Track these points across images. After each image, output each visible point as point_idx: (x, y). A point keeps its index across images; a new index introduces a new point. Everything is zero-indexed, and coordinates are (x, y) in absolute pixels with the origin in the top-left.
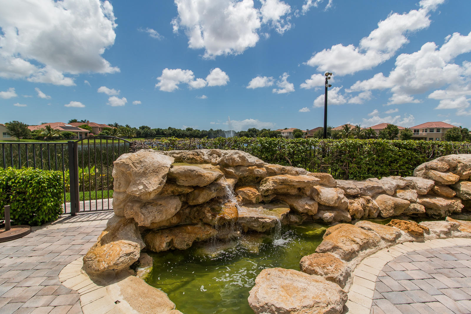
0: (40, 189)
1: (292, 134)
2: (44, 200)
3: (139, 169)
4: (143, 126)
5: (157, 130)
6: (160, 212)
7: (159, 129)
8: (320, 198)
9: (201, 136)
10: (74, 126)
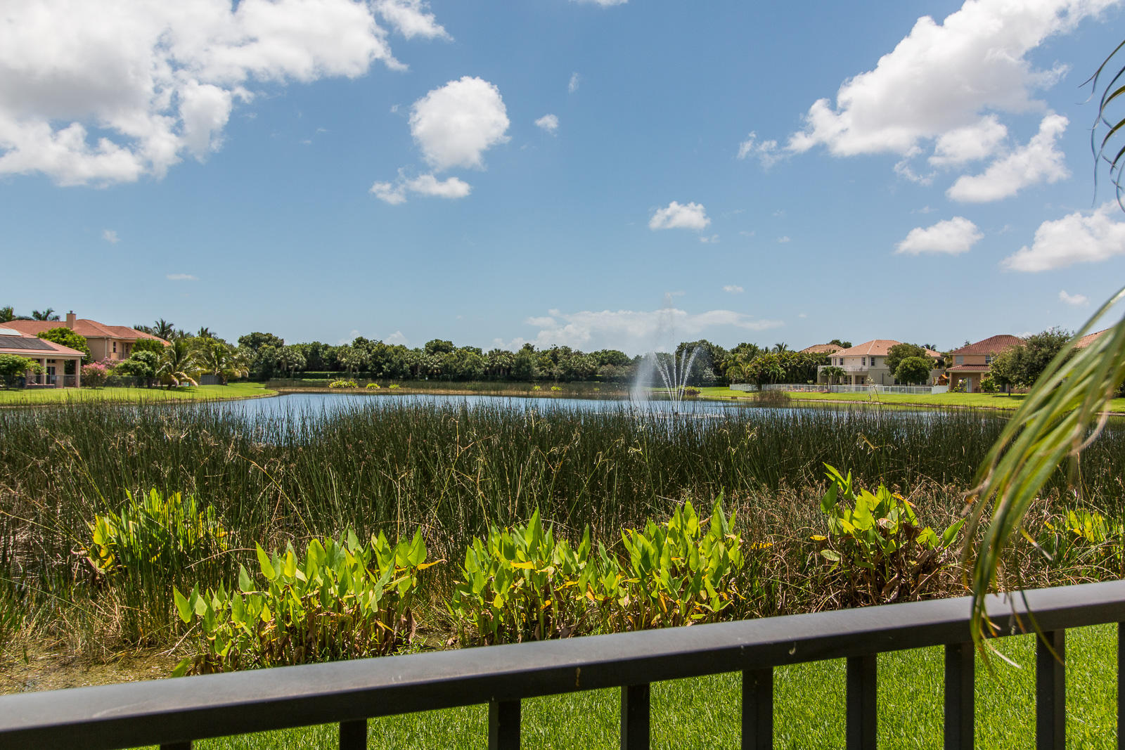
1: (882, 366)
4: (253, 335)
5: (309, 350)
7: (316, 348)
9: (486, 373)
10: (27, 336)
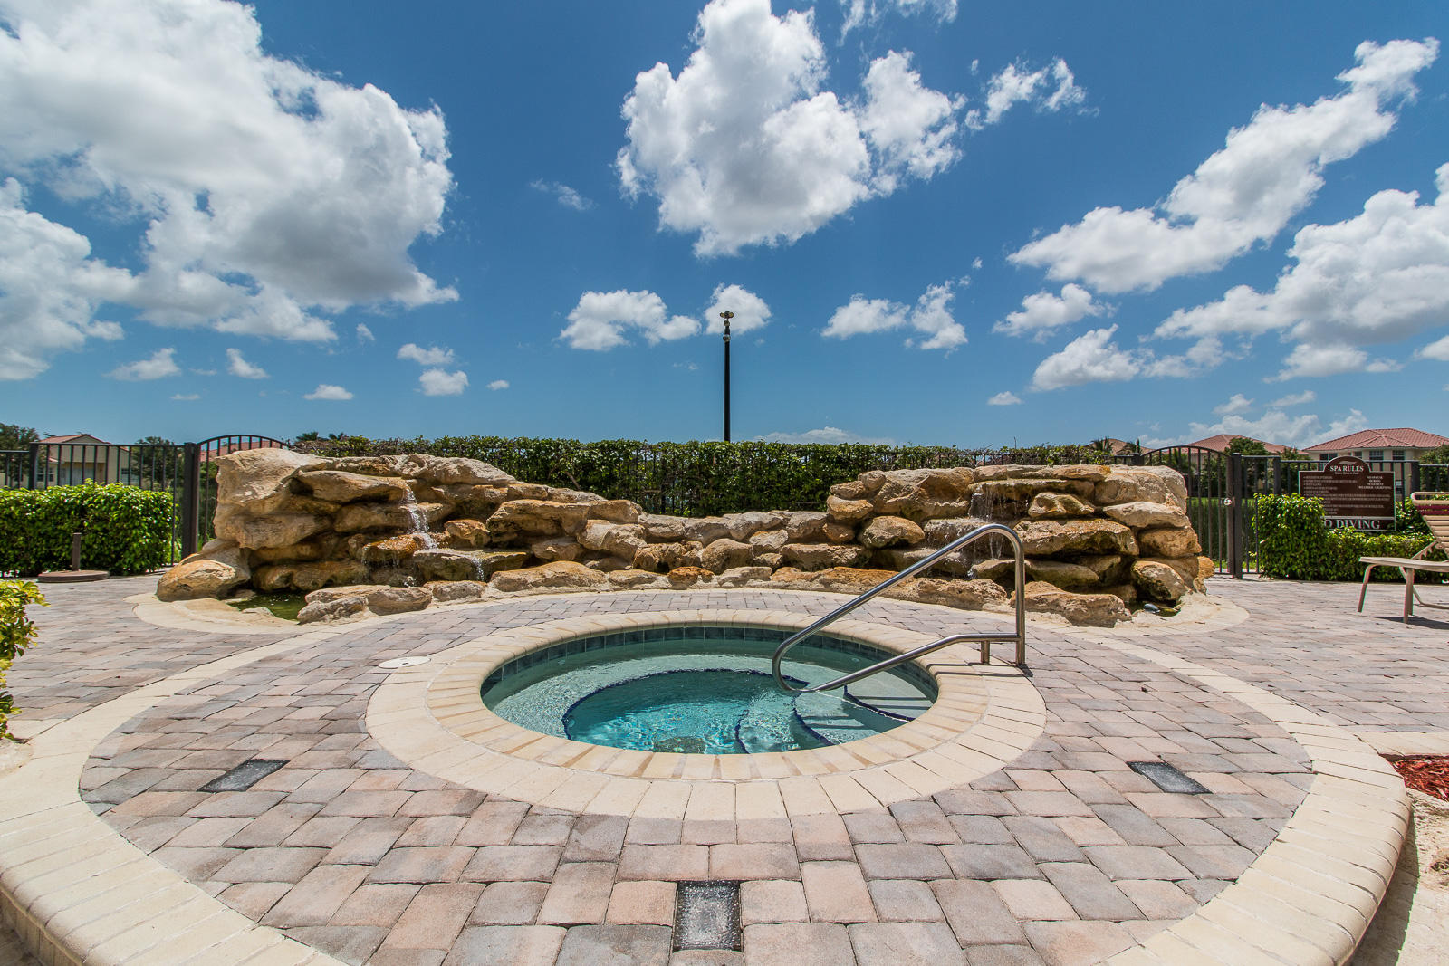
0: (129, 514)
2: (134, 532)
3: (250, 468)
6: (277, 532)
8: (584, 537)
